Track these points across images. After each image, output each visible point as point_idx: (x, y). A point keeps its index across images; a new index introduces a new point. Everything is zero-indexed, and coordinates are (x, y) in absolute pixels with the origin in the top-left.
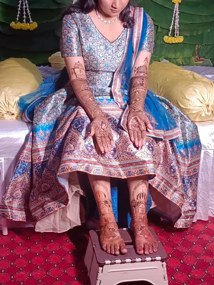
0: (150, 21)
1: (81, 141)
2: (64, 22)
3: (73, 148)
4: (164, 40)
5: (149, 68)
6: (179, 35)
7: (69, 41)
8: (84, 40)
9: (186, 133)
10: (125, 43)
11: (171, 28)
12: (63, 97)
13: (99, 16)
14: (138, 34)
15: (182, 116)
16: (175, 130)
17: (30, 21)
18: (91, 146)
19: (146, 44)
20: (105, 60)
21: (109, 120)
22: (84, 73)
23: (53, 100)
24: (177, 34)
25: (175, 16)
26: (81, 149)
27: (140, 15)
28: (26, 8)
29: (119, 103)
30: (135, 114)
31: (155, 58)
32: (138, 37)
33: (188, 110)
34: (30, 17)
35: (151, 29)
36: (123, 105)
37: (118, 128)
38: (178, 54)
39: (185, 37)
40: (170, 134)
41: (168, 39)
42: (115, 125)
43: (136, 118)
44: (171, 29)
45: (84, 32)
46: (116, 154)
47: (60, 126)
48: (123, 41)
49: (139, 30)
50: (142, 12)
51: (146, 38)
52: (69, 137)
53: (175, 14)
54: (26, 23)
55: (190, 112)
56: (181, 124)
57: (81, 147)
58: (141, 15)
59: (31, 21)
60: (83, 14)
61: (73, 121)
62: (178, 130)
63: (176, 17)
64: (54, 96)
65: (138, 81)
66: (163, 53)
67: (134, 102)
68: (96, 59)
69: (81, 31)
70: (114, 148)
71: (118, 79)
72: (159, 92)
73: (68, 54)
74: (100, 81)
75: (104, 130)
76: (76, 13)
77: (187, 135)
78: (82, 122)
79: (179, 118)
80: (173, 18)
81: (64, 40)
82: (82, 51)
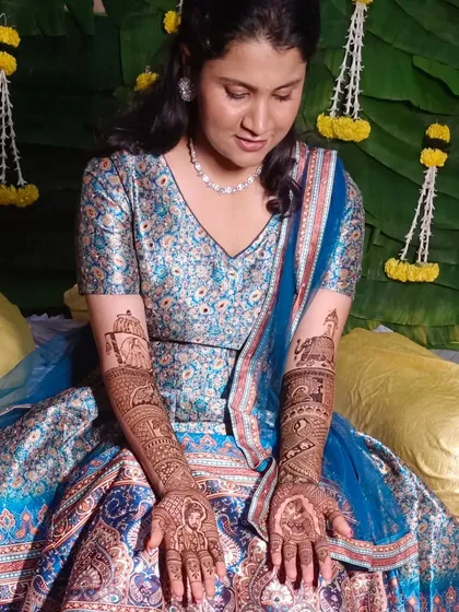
0: (354, 195)
1: (123, 561)
2: (87, 179)
3: (96, 582)
4: (387, 268)
5: (339, 344)
6: (428, 261)
7: (100, 243)
8: (145, 243)
9: (430, 552)
10: (272, 262)
11: (409, 236)
12: (80, 417)
13: (198, 167)
14: (315, 232)
15: (424, 500)
16: (402, 541)
17: (17, 179)
18: (154, 578)
19: (335, 266)
20: (210, 311)
21: (213, 501)
22: (145, 351)
23: (50, 420)
24: (423, 256)
25: (423, 205)
26: (121, 586)
27: (324, 173)
28: (8, 141)
29: (249, 449)
30: (296, 488)
31: (356, 319)
32: (313, 245)
33: (444, 482)
34: (19, 168)
35: (355, 222)
36: (261, 458)
37: (241, 527)
38: (419, 315)
39: (444, 268)
40: (387, 555)
41: (397, 269)
42: (232, 520)
43: (297, 503)
44: (408, 242)
45: (147, 214)
46: (229, 606)
47: (64, 506)
48: (267, 255)
49: (317, 221)
50: (333, 165)
51: (339, 250)
52: (88, 544)
53: (425, 197)
54: (8, 185)
55: (448, 489)
56: (419, 522)
57: (122, 578)
58: (327, 172)
59: (21, 181)
60: (149, 158)
61: (105, 495)
62: (411, 541)
63: (426, 208)
64: (52, 410)
65: (306, 387)
66: (380, 308)
67: (292, 453)
68: (183, 308)
69: (139, 213)
70: (225, 589)
71: (249, 377)
72: (364, 418)
73: (96, 285)
74: (192, 371)
75: (194, 529)
76: (126, 153)
77: (431, 558)
78: (131, 502)
79: (416, 506)
80: (418, 211)
81: (86, 240)
82: (141, 277)
